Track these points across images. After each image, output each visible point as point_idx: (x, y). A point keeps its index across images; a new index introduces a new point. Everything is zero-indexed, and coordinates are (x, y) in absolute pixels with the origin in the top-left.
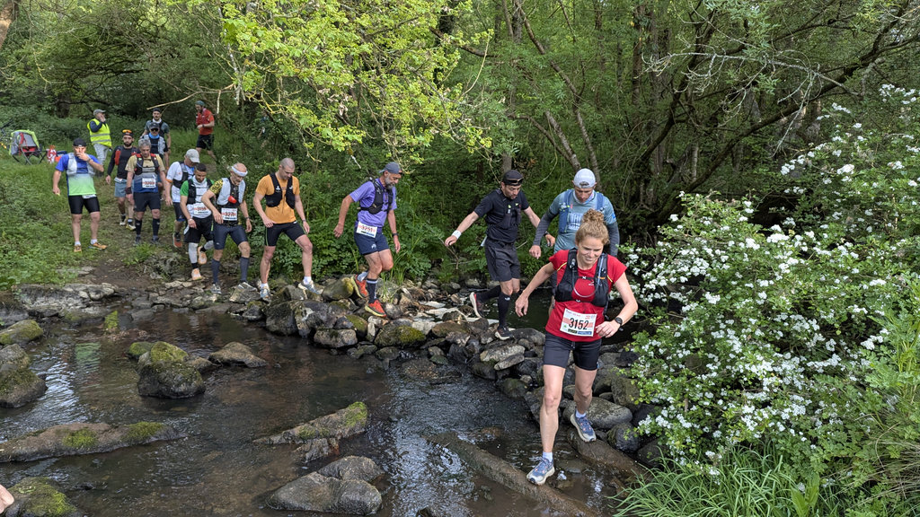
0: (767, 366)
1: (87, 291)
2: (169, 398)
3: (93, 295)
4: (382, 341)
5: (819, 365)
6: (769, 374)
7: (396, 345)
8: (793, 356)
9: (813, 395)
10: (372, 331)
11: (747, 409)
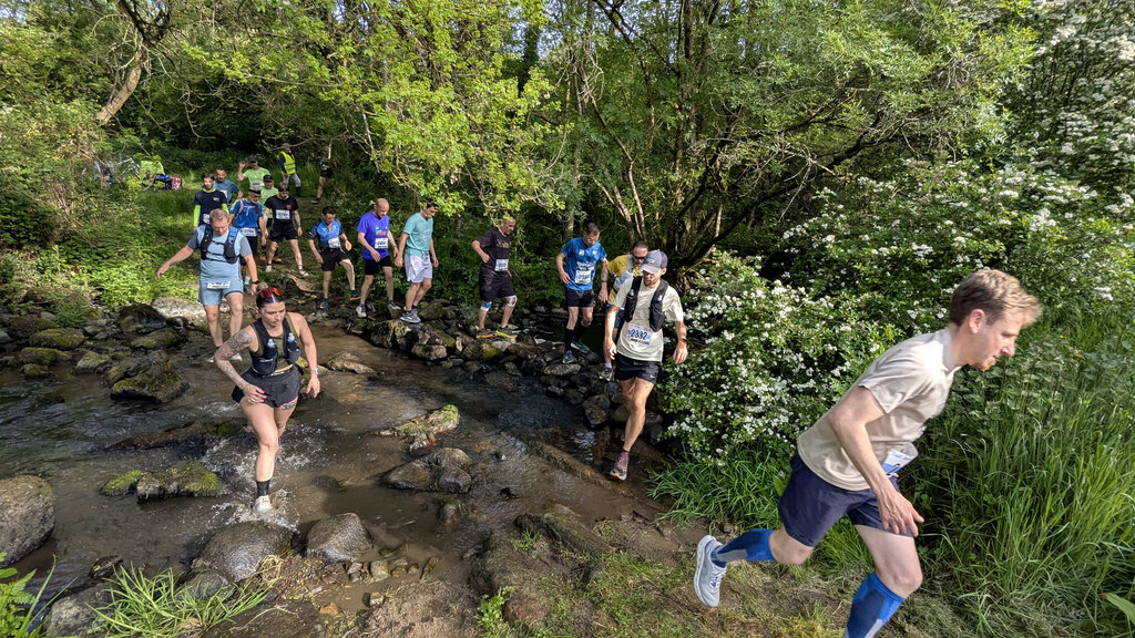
0: (764, 387)
4: (468, 356)
5: (800, 386)
6: (765, 393)
7: (478, 359)
8: (783, 379)
9: (795, 409)
10: (460, 348)
11: (748, 419)
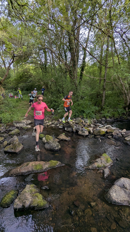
1: (26, 122)
2: (53, 151)
3: (27, 123)
4: (96, 134)
7: (100, 135)
10: (92, 131)
